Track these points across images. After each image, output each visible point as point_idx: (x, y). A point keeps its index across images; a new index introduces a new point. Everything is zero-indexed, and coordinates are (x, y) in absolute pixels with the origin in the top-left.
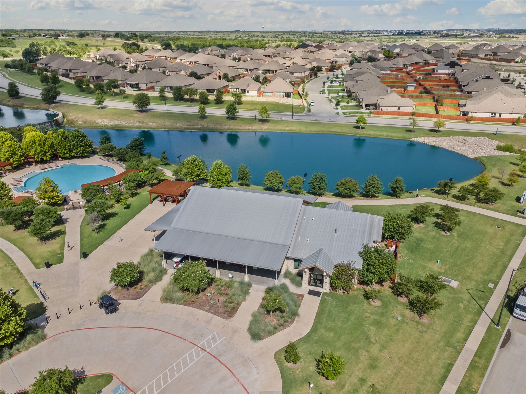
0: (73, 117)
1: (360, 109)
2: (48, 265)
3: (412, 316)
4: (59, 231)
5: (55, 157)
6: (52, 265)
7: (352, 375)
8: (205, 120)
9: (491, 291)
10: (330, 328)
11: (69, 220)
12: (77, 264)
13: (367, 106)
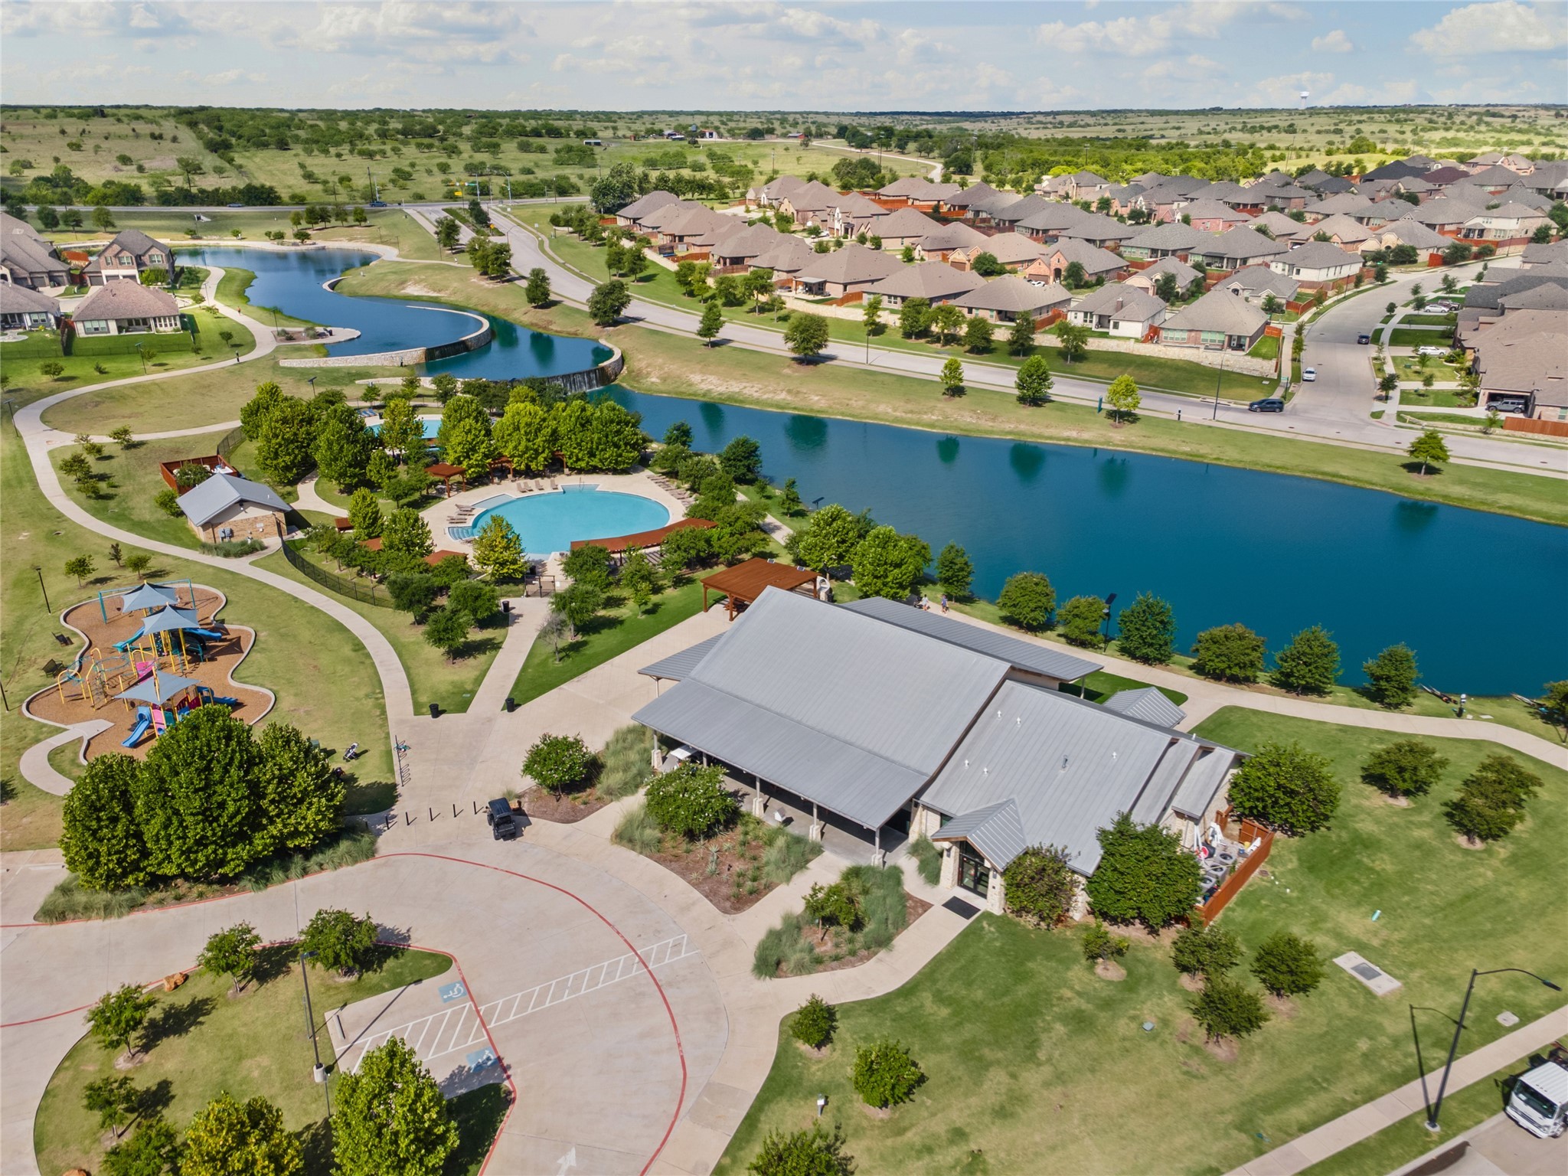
0: (643, 364)
1: (1466, 406)
2: (436, 712)
3: (1190, 1029)
4: (491, 640)
5: (555, 465)
6: (444, 712)
7: (940, 1115)
8: (957, 399)
9: (1497, 1032)
10: (950, 996)
11: (520, 620)
12: (490, 720)
13: (1493, 397)
